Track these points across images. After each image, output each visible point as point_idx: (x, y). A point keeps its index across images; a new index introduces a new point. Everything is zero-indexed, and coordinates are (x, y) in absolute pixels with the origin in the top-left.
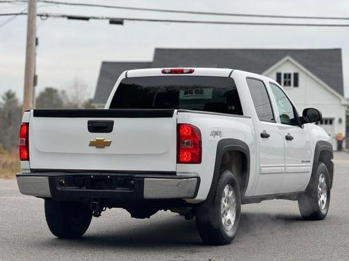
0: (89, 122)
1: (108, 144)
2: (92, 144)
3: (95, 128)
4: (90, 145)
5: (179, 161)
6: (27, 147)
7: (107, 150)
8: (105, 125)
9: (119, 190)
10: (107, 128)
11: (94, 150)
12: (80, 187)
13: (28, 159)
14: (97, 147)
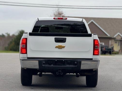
0: (55, 38)
1: (64, 47)
2: (56, 47)
3: (58, 40)
4: (55, 48)
5: (94, 54)
6: (26, 48)
7: (63, 50)
8: (63, 39)
9: (68, 66)
10: (64, 41)
11: (57, 49)
12: (50, 65)
13: (26, 53)
14: (59, 48)
